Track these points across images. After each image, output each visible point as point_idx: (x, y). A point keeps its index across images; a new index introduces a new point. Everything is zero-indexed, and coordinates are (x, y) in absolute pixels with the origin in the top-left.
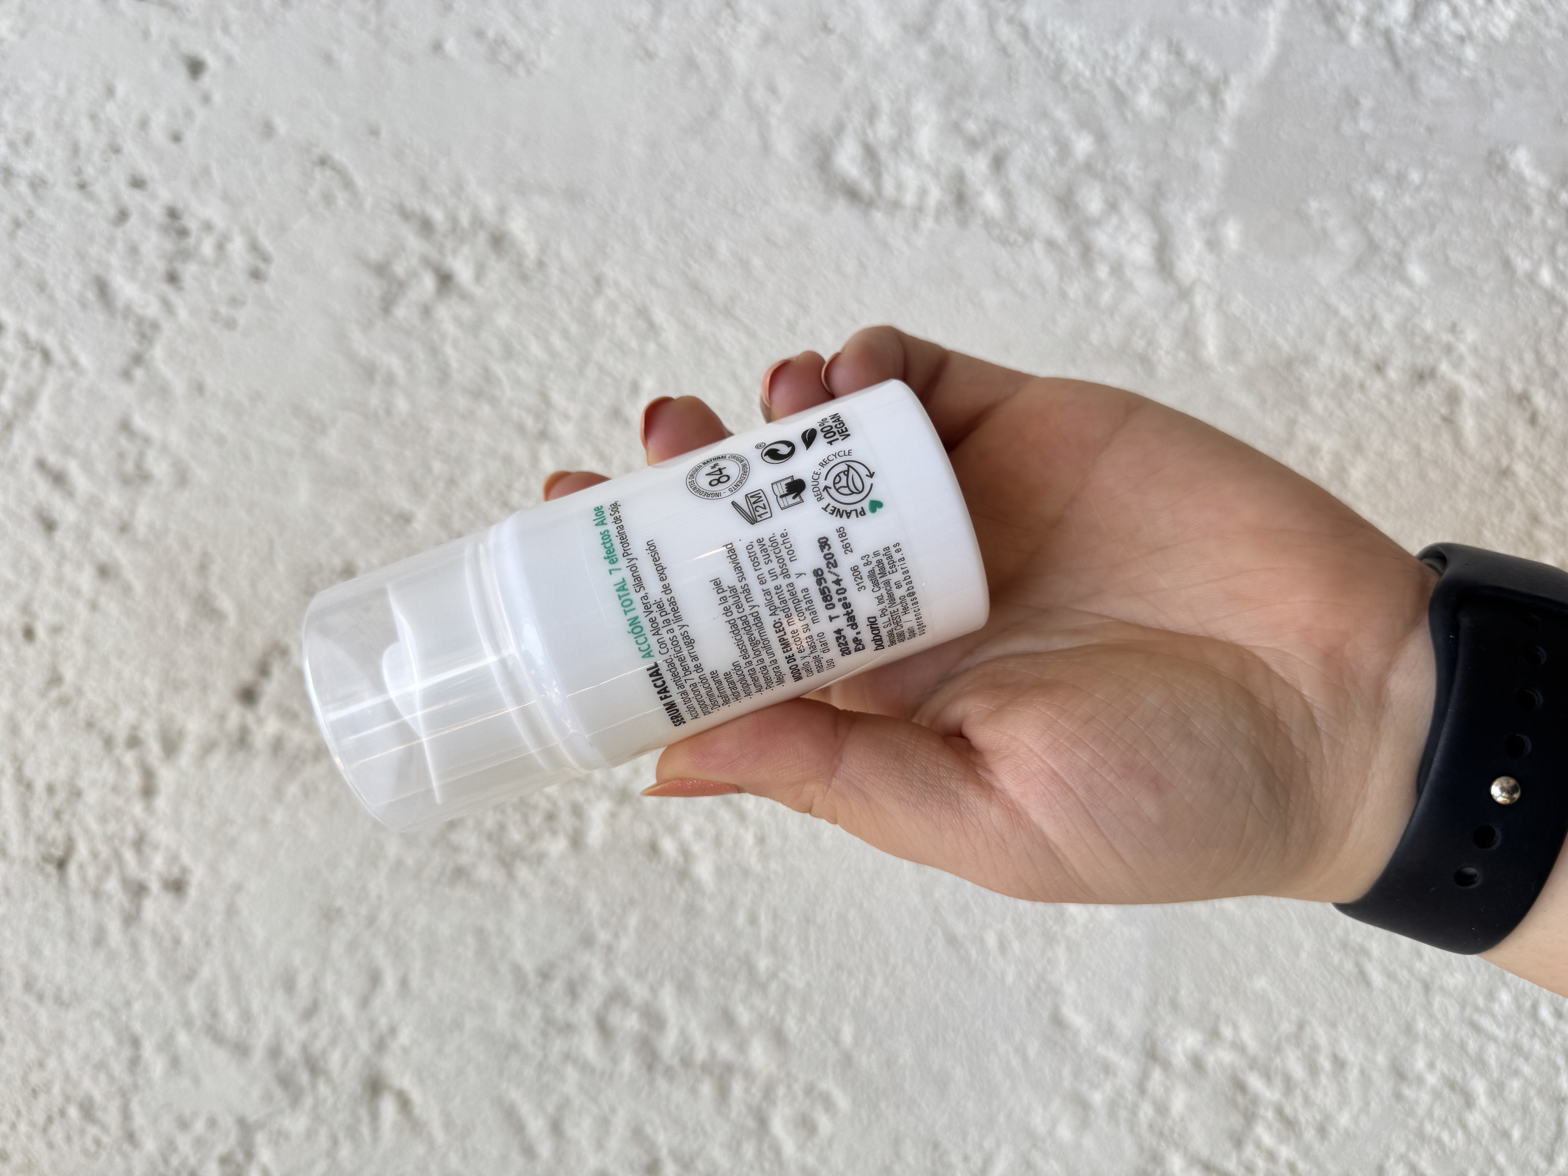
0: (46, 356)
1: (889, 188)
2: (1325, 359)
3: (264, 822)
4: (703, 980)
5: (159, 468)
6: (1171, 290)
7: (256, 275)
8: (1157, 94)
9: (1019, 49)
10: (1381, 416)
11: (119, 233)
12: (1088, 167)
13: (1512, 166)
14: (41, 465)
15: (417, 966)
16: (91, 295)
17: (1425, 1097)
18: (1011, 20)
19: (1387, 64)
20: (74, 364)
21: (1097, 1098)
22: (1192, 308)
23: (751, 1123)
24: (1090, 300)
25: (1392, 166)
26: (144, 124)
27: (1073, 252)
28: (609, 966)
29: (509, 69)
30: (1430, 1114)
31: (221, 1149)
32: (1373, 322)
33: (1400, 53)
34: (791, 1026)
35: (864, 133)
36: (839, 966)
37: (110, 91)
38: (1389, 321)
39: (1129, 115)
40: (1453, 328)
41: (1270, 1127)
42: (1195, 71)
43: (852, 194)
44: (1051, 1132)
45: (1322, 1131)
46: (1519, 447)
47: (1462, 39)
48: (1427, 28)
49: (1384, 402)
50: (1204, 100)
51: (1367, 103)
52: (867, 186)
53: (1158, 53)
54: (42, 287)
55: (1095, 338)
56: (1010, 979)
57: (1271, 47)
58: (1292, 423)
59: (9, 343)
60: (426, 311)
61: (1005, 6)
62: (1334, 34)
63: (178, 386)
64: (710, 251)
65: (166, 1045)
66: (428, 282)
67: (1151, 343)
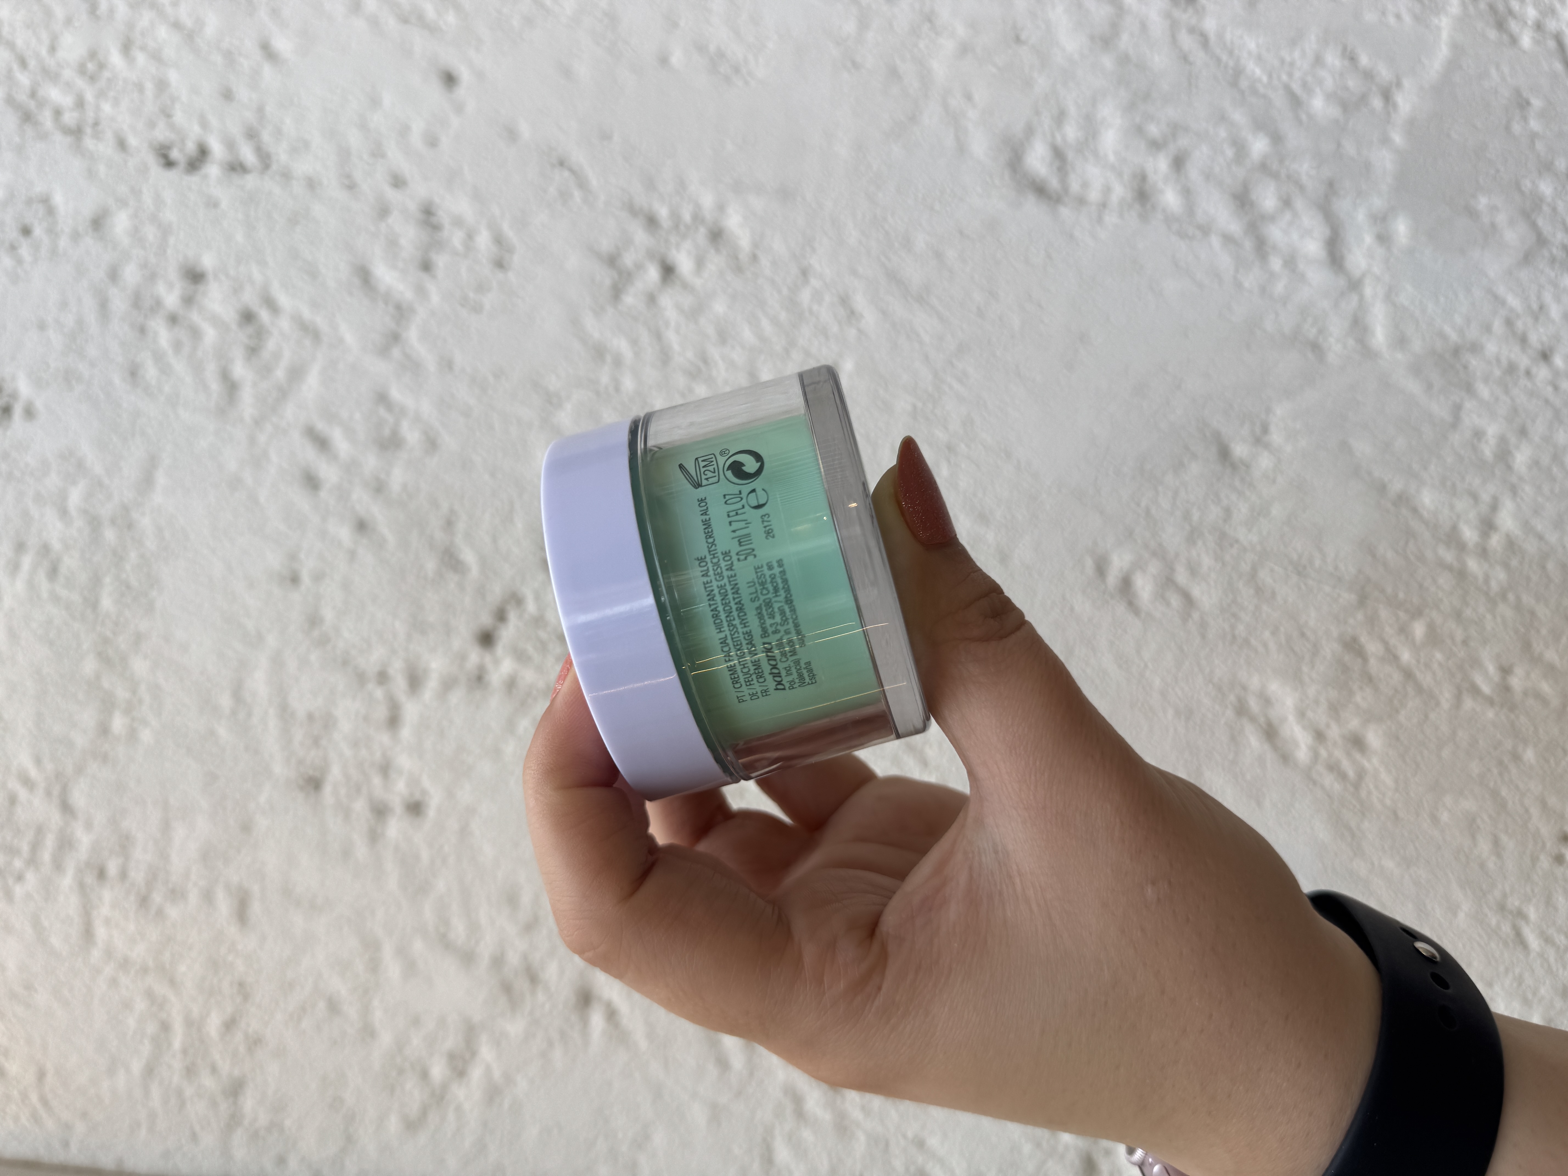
0: (315, 335)
1: (1075, 186)
2: (1491, 348)
3: (497, 752)
5: (412, 436)
6: (1342, 282)
7: (500, 264)
8: (1331, 97)
9: (1199, 57)
10: (1547, 401)
11: (383, 227)
12: (1264, 167)
14: (311, 433)
16: (356, 282)
18: (1192, 30)
19: (1558, 65)
20: (341, 341)
22: (1361, 298)
24: (1264, 291)
25: (1560, 164)
26: (404, 131)
27: (1248, 244)
29: (728, 80)
31: (449, 1044)
32: (1539, 313)
35: (1053, 136)
37: (375, 102)
38: (1555, 311)
39: (1304, 117)
42: (1368, 75)
43: (1041, 190)
49: (1550, 389)
50: (1377, 103)
51: (1537, 103)
52: (1054, 183)
53: (1333, 59)
54: (314, 273)
55: (1268, 325)
57: (1443, 51)
58: (1457, 409)
59: (285, 324)
60: (651, 299)
61: (1185, 17)
62: (1505, 38)
63: (431, 362)
64: (908, 243)
65: (403, 950)
66: (654, 273)
67: (1322, 331)
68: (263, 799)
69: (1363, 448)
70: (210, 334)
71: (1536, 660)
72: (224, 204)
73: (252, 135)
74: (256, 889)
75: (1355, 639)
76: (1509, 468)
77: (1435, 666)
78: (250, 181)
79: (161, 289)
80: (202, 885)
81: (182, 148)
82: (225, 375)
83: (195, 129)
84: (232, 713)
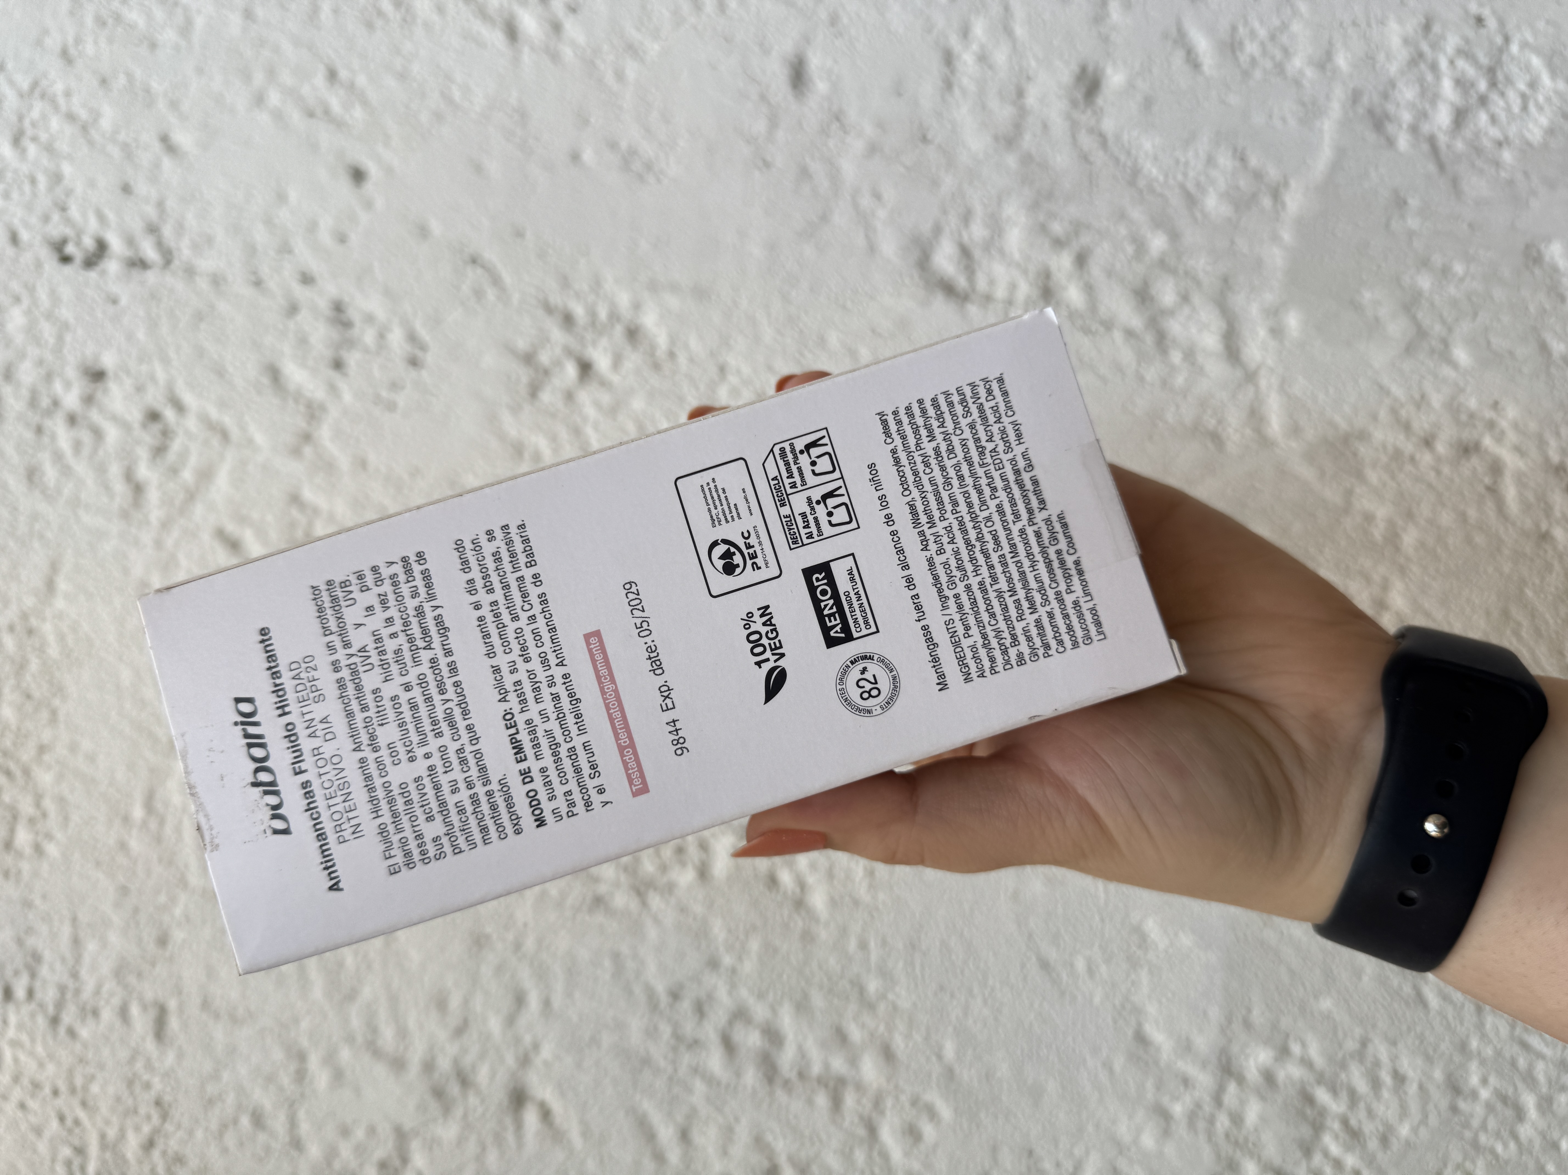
0: (225, 436)
1: (982, 283)
2: (1379, 435)
4: (818, 1000)
6: (1239, 373)
7: (414, 362)
8: (1224, 196)
9: (1099, 157)
10: (1430, 486)
11: (292, 325)
12: (1162, 263)
13: (1547, 258)
14: (221, 535)
15: (559, 987)
16: (265, 381)
17: (1479, 1110)
18: (1091, 131)
19: (1432, 168)
20: (250, 441)
21: (1178, 1109)
22: (1257, 389)
23: (862, 1132)
24: (1165, 383)
25: (1437, 260)
26: (312, 227)
27: (1149, 339)
28: (733, 987)
29: (641, 178)
30: (1484, 1127)
31: (380, 1153)
32: (1421, 402)
33: (1444, 158)
34: (899, 1043)
35: (960, 235)
36: (942, 988)
37: (281, 198)
38: (1436, 400)
39: (1199, 215)
40: (1495, 405)
41: (1337, 1137)
42: (1258, 175)
43: (948, 289)
44: (1136, 1141)
45: (1384, 1141)
46: (1558, 514)
47: (1500, 144)
48: (1468, 133)
49: (1433, 474)
50: (1266, 202)
51: (1414, 202)
52: (962, 282)
53: (1224, 160)
54: (220, 372)
55: (1170, 417)
56: (1097, 1000)
57: (1327, 153)
58: (1349, 493)
59: (191, 423)
60: (569, 396)
61: (1085, 118)
62: (1383, 141)
63: (344, 462)
64: (822, 341)
65: (330, 1059)
66: (571, 370)
67: (1220, 422)
68: (178, 911)
70: (112, 433)
72: (124, 301)
73: (153, 230)
74: (172, 1004)
76: (1397, 549)
78: (151, 277)
79: (58, 387)
80: (116, 1001)
81: (78, 243)
82: (129, 476)
83: (93, 224)
84: (144, 823)
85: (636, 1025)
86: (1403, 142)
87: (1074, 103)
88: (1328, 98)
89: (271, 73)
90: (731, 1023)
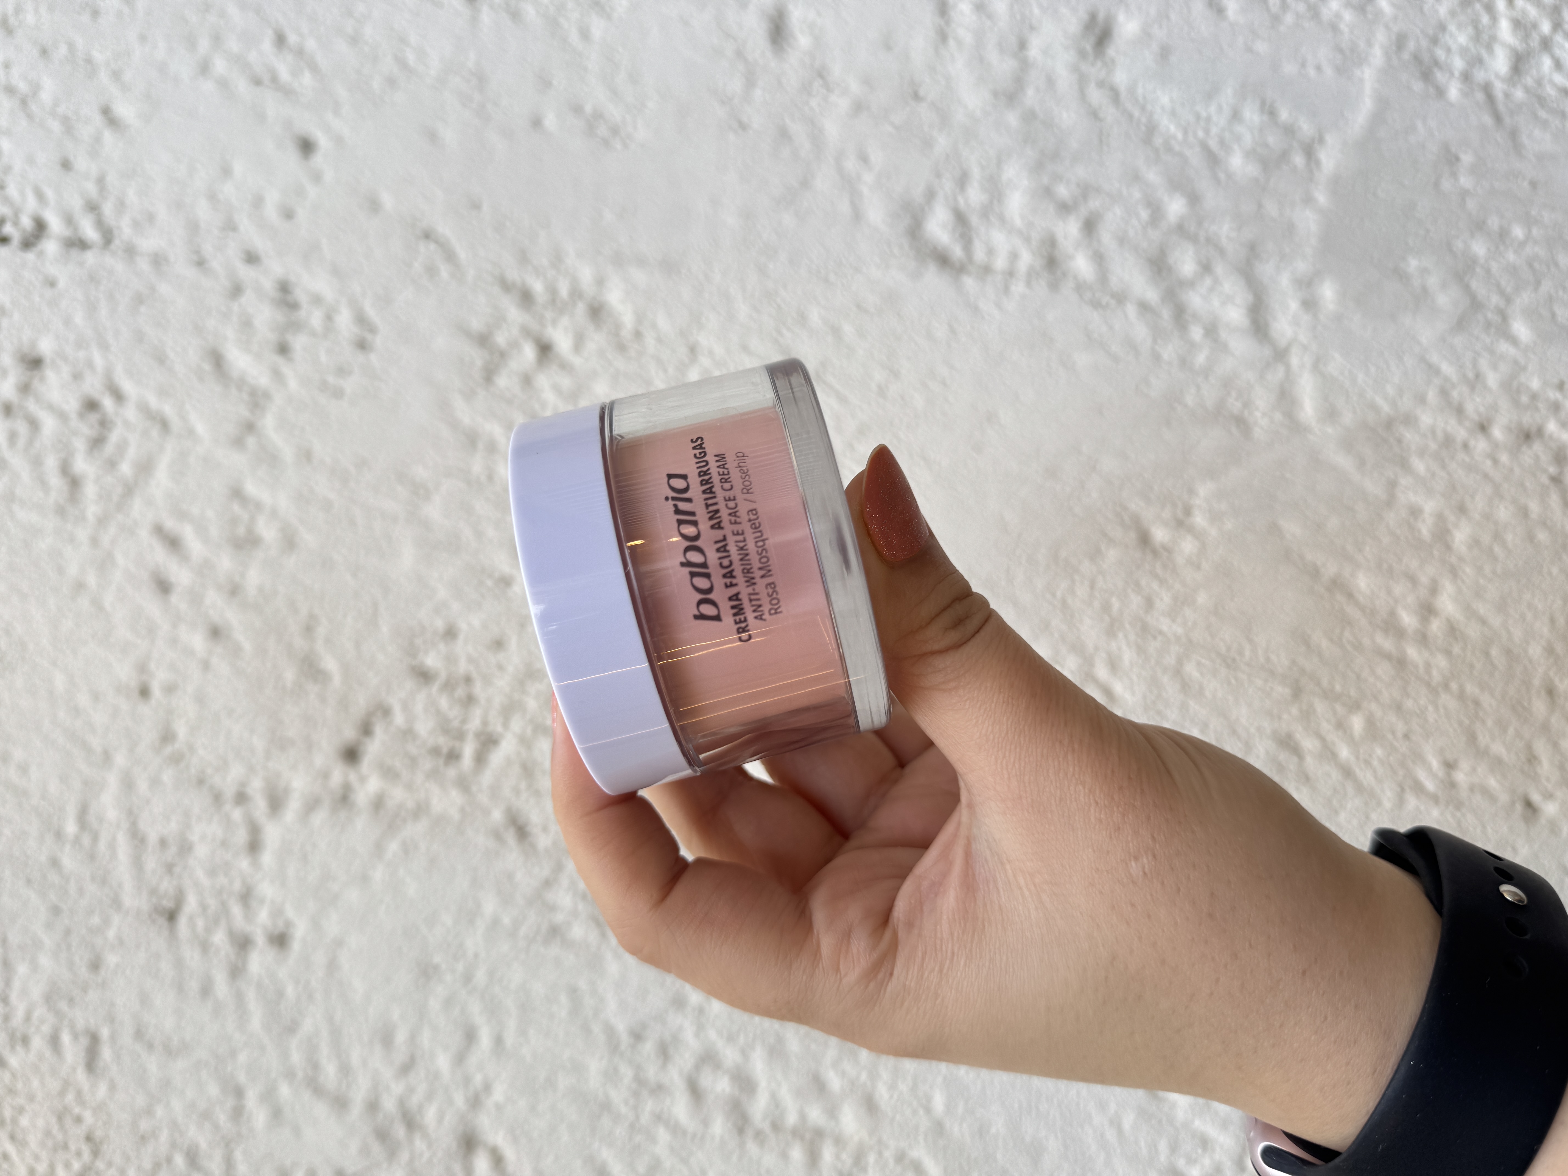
0: (164, 425)
1: (979, 254)
2: (1426, 419)
3: (365, 879)
4: (793, 1044)
5: (268, 532)
6: (1267, 352)
7: (362, 345)
8: (1250, 154)
9: (1109, 113)
10: (1486, 476)
11: (235, 307)
12: (1180, 229)
14: (159, 531)
15: (511, 1025)
16: (207, 367)
18: (1101, 84)
19: (1488, 120)
20: (191, 432)
22: (1288, 369)
24: (1184, 363)
25: (1494, 222)
26: (258, 202)
27: (1166, 314)
28: (700, 1028)
29: (606, 143)
32: (1476, 381)
33: (1501, 107)
34: (882, 1093)
35: (955, 200)
37: (226, 171)
38: (1492, 379)
39: (1222, 176)
40: (1561, 386)
42: (1289, 131)
43: (943, 260)
48: (1529, 81)
49: (1489, 463)
50: (1299, 160)
51: (1467, 158)
52: (957, 252)
53: (1251, 114)
54: (161, 359)
55: (1190, 399)
57: (1367, 105)
58: (1392, 485)
59: (130, 413)
60: (527, 381)
61: (1095, 71)
62: (1431, 90)
63: (288, 453)
64: (802, 318)
65: (269, 1096)
66: (529, 352)
67: (1247, 404)
68: (111, 934)
69: (1292, 528)
70: (49, 424)
71: (1482, 753)
72: (62, 284)
74: (105, 1033)
75: (1289, 736)
76: (1448, 548)
77: (1375, 763)
78: (90, 257)
80: (46, 1029)
81: (16, 223)
82: (65, 469)
83: (31, 204)
84: (77, 840)
85: (595, 1066)
86: (1454, 92)
87: (1082, 54)
88: (1369, 44)
89: (217, 39)
90: (697, 1067)
